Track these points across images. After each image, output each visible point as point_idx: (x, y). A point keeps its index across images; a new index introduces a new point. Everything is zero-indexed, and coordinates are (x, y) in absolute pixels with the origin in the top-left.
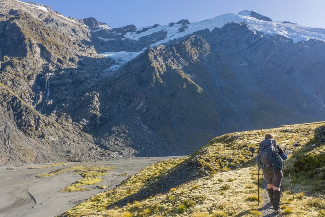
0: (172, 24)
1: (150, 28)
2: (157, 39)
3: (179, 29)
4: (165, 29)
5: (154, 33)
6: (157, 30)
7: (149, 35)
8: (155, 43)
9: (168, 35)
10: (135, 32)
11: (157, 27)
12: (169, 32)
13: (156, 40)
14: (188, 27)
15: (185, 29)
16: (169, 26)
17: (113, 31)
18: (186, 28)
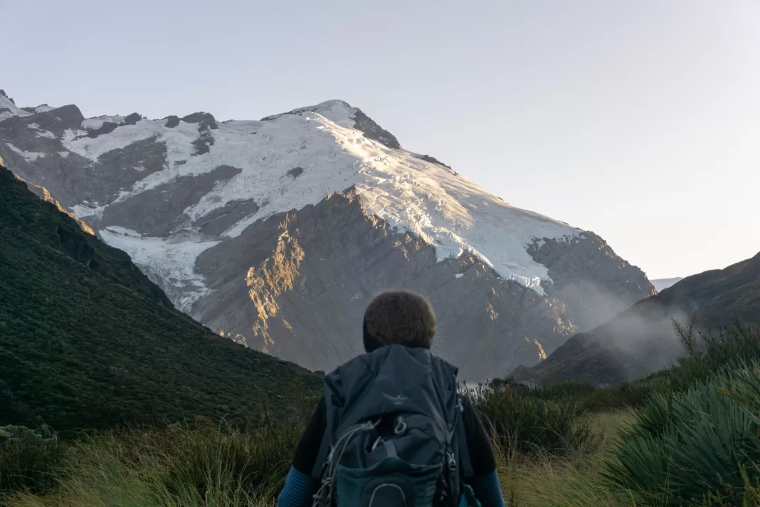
0: (172, 121)
1: (119, 123)
2: (144, 165)
3: (194, 143)
4: (159, 135)
5: (135, 145)
6: (139, 134)
7: (122, 147)
8: (145, 181)
9: (171, 158)
10: (83, 129)
11: (137, 122)
12: (170, 148)
13: (142, 169)
14: (216, 138)
15: (208, 144)
16: (166, 126)
17: (31, 123)
18: (212, 141)
